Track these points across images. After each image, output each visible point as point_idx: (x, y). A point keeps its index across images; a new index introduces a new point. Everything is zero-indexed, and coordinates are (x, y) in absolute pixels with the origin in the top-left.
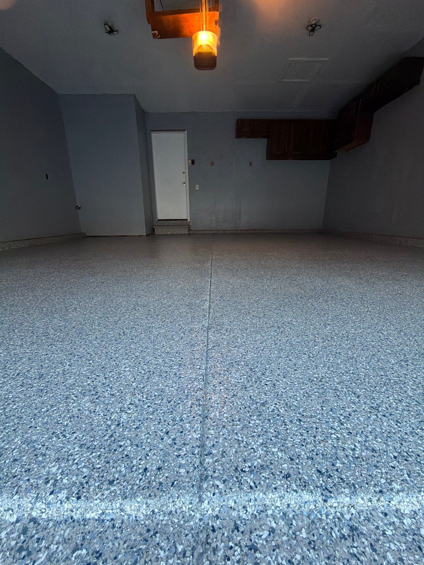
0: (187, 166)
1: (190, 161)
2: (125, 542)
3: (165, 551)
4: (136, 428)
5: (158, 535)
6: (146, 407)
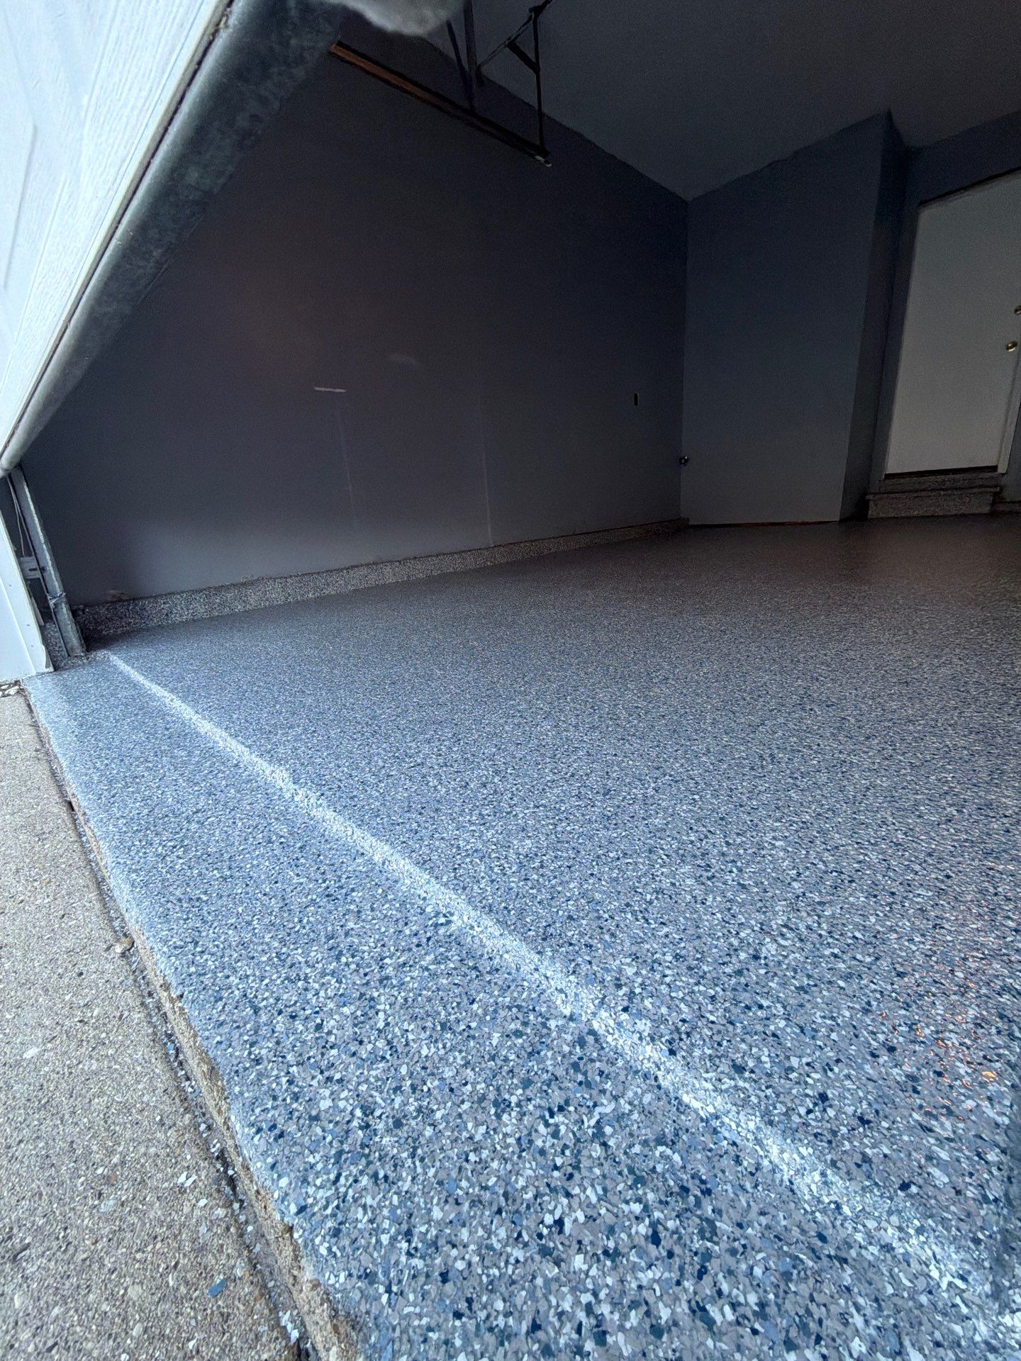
2: (763, 1213)
3: (866, 1322)
4: (801, 989)
5: (849, 1271)
6: (827, 952)
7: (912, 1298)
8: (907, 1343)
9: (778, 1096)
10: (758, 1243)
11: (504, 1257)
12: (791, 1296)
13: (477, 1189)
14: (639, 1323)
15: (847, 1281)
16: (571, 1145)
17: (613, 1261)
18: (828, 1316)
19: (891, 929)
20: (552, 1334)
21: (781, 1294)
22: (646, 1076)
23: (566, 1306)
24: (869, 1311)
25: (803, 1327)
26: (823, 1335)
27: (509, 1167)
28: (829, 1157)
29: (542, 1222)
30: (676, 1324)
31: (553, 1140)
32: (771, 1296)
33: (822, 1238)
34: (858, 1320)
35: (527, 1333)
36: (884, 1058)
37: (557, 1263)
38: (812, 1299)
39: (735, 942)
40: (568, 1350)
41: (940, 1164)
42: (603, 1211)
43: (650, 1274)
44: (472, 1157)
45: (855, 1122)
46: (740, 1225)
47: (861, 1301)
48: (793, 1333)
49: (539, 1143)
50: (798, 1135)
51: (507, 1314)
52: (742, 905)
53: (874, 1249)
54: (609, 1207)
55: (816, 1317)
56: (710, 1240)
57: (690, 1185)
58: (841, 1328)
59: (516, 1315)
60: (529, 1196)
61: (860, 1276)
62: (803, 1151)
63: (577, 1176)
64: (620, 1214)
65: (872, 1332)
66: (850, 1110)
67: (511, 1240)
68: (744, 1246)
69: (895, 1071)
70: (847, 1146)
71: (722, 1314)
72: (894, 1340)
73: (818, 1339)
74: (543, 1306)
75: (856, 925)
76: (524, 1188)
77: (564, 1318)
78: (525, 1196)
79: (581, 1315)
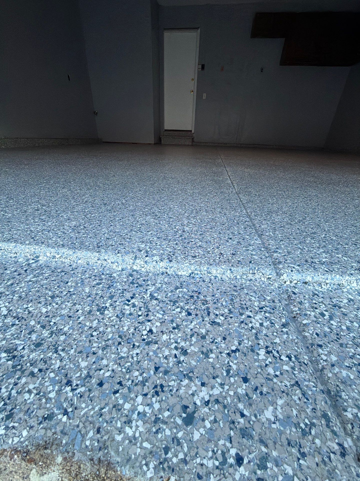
0: (196, 71)
1: (200, 66)
2: (218, 290)
3: (255, 298)
4: (201, 234)
5: (245, 290)
6: (203, 225)
7: (261, 287)
8: (265, 296)
9: (209, 258)
10: (220, 297)
11: (130, 357)
12: (235, 303)
13: (103, 343)
14: (197, 340)
15: (246, 292)
16: (143, 305)
17: (178, 329)
18: (246, 302)
19: (216, 217)
20: (166, 365)
21: (233, 304)
22: (163, 274)
23: (167, 353)
24: (254, 295)
25: (243, 308)
26: (248, 306)
27: (117, 327)
28: (230, 265)
29: (142, 335)
30: (208, 331)
31: (133, 309)
32: (231, 307)
33: (235, 286)
34: (253, 298)
35: (155, 373)
36: (230, 241)
37: (156, 343)
38: (241, 301)
39: (176, 230)
40: (175, 366)
41: (254, 255)
42: (166, 318)
43: (193, 324)
44: (95, 334)
45: (232, 255)
46: (213, 296)
47: (251, 294)
48: (241, 311)
49: (128, 312)
50: (220, 264)
51: (141, 375)
52: (173, 221)
53: (248, 282)
54: (168, 315)
55: (244, 304)
56: (207, 304)
57: (193, 294)
58: (251, 303)
59: (146, 371)
60: (132, 330)
61: (248, 289)
62: (223, 267)
63: (150, 313)
64: (173, 315)
65: (257, 299)
66: (229, 253)
67: (130, 349)
68: (217, 300)
69: (234, 242)
70: (233, 261)
71: (220, 320)
72: (263, 298)
73: (247, 308)
74: (157, 360)
75: (207, 219)
76: (128, 329)
77: (168, 357)
78: (130, 332)
79: (175, 352)
